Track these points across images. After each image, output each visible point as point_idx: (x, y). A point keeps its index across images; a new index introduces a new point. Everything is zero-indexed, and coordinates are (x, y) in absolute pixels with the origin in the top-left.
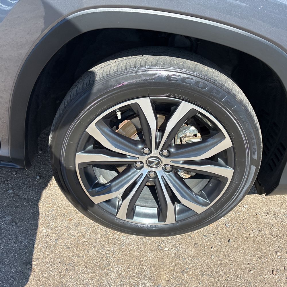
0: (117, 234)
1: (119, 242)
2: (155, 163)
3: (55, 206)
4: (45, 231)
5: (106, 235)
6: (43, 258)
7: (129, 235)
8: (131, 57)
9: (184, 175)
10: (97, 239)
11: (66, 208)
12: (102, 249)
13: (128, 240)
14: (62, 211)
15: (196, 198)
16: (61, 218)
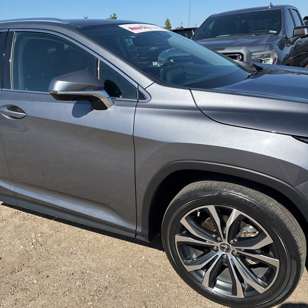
0: (204, 300)
1: (204, 305)
2: (225, 249)
3: (168, 272)
4: (158, 286)
5: (197, 298)
6: (154, 302)
7: (213, 302)
8: (206, 181)
9: (251, 262)
10: (190, 299)
11: (175, 275)
12: (191, 306)
13: (211, 305)
14: (172, 276)
15: (256, 280)
16: (170, 280)
